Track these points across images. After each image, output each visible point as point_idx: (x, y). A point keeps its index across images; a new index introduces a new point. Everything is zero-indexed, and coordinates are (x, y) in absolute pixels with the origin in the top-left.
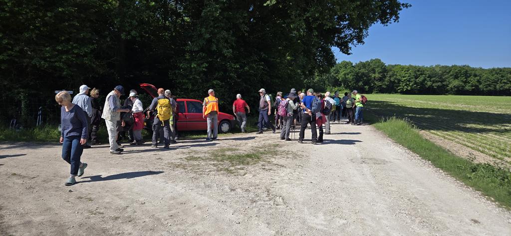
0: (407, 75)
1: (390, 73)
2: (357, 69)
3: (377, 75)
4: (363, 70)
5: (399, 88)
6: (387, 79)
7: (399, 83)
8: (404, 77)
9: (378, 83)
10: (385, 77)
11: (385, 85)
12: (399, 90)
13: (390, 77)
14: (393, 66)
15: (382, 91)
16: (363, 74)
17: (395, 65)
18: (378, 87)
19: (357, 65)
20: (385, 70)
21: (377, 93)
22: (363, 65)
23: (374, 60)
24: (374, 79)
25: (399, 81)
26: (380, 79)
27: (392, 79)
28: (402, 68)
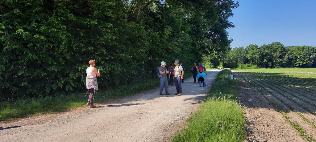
0: (302, 53)
1: (289, 52)
2: (262, 50)
3: (278, 54)
4: (266, 51)
5: (296, 63)
6: (286, 57)
7: (296, 59)
8: (299, 55)
9: (279, 60)
10: (285, 55)
11: (285, 61)
12: (296, 64)
13: (289, 55)
14: (291, 47)
15: (282, 66)
16: (267, 53)
17: (293, 47)
18: (279, 63)
19: (262, 47)
20: (284, 50)
21: (279, 67)
22: (267, 47)
23: (275, 43)
24: (276, 57)
25: (296, 58)
26: (281, 57)
27: (290, 57)
28: (298, 48)
